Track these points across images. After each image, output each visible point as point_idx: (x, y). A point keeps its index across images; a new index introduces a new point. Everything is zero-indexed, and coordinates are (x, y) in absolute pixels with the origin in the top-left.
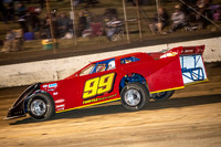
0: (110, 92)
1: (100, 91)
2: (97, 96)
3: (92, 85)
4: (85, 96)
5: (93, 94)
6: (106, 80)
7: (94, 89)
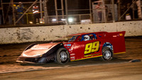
0: (97, 51)
1: (93, 51)
2: (91, 53)
3: (89, 47)
4: (86, 52)
5: (89, 52)
6: (96, 45)
7: (90, 49)
